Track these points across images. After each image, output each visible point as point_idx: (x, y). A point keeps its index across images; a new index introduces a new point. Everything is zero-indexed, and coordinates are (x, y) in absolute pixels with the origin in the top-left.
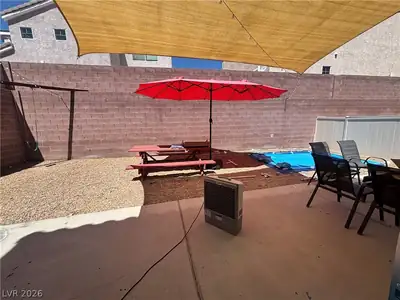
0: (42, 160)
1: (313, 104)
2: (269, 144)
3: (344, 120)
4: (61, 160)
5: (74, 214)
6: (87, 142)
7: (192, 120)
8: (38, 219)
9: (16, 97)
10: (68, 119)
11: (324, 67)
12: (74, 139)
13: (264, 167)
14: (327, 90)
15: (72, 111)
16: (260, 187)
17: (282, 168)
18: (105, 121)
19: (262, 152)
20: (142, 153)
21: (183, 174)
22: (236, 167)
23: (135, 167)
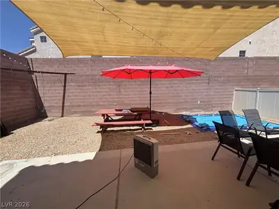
0: (47, 117)
1: (231, 79)
2: (196, 108)
3: (256, 91)
4: (58, 117)
5: (56, 154)
6: (73, 106)
7: (140, 91)
8: (34, 157)
9: (34, 78)
10: (62, 92)
11: (241, 52)
12: (65, 104)
13: (190, 126)
14: (243, 68)
15: (65, 86)
16: (182, 142)
17: (202, 127)
18: (84, 92)
19: (191, 114)
20: (103, 115)
21: (130, 130)
22: (169, 125)
23: (98, 124)
